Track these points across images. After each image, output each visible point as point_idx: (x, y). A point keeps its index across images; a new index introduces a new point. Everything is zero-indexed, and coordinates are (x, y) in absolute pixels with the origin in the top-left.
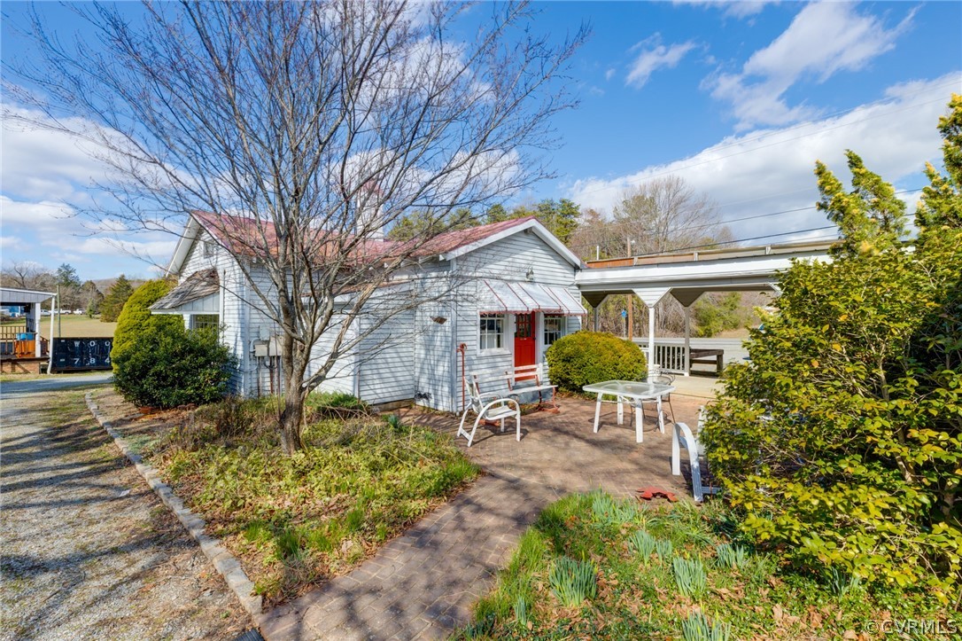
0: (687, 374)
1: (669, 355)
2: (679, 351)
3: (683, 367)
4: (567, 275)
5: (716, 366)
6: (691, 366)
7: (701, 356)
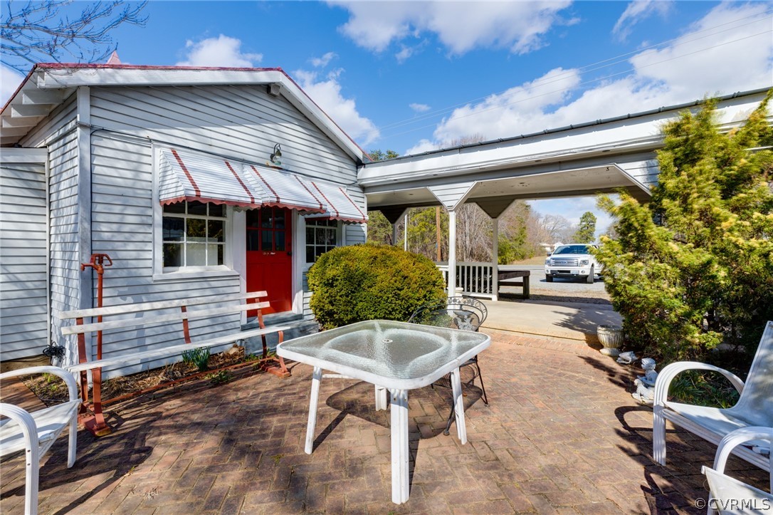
0: (494, 297)
1: (474, 275)
2: (486, 273)
3: (491, 290)
4: (344, 171)
5: (522, 288)
6: (498, 289)
7: (509, 277)
